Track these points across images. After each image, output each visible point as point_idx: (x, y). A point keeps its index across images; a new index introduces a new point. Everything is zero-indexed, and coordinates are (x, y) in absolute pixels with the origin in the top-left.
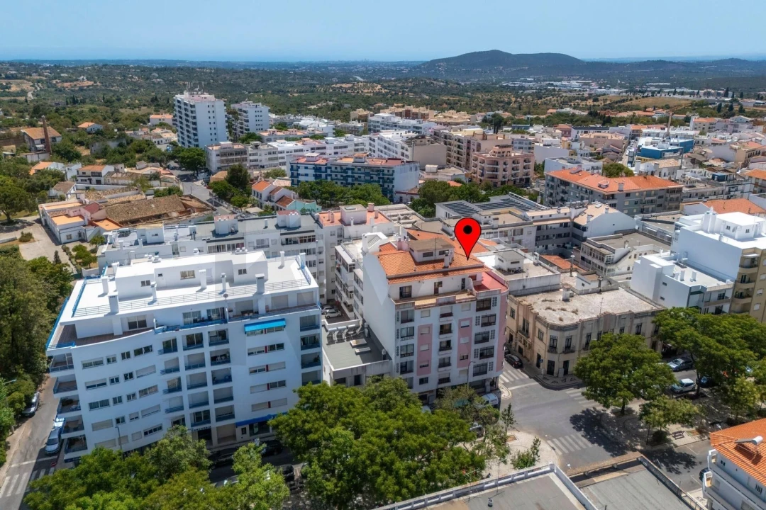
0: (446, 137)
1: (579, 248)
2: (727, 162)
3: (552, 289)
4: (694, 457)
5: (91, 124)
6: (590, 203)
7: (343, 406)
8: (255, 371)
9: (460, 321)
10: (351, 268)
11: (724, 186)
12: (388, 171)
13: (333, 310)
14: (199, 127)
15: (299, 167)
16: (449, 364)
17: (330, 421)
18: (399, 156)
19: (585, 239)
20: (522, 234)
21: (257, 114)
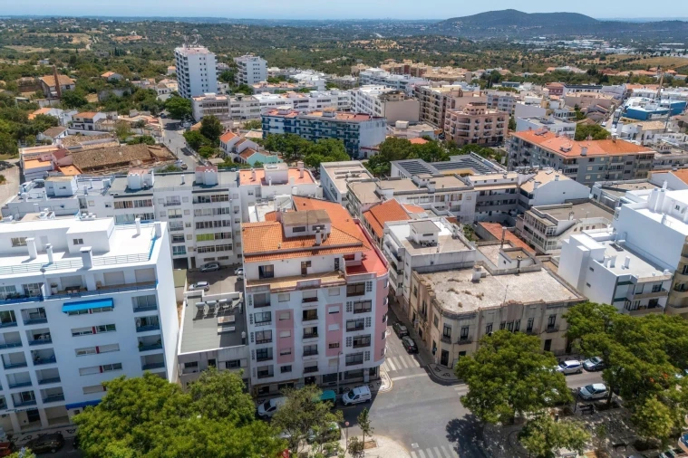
0: (425, 93)
1: (523, 217)
3: (461, 267)
5: (112, 73)
6: (541, 169)
8: (83, 353)
9: (327, 306)
12: (355, 126)
14: (191, 78)
15: (269, 120)
16: (316, 352)
18: (373, 111)
19: (529, 208)
20: (460, 199)
21: (255, 67)
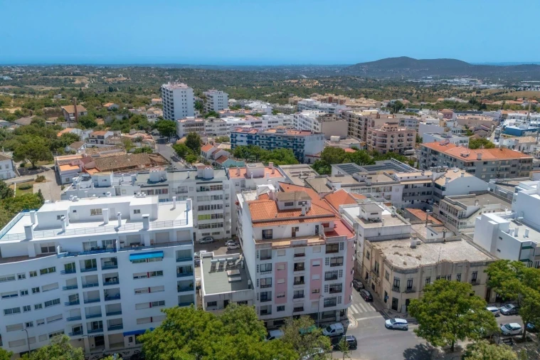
0: (350, 116)
1: (439, 204)
3: (403, 237)
5: (111, 104)
6: (449, 168)
8: (139, 292)
12: (301, 140)
13: (233, 244)
14: (175, 106)
15: (236, 135)
16: (302, 296)
17: (180, 342)
18: (312, 129)
19: (443, 197)
20: (391, 190)
21: (220, 98)
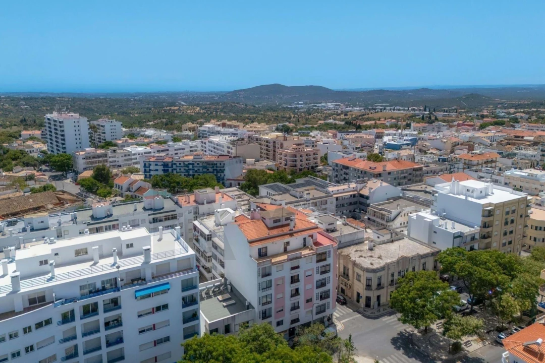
0: (257, 140)
1: (366, 212)
2: (441, 150)
3: (360, 242)
4: (483, 360)
6: (369, 180)
7: (227, 353)
8: (144, 331)
9: (305, 271)
10: (209, 238)
11: (447, 165)
12: (220, 164)
14: (66, 138)
15: (150, 165)
18: (225, 153)
19: (368, 205)
20: (326, 204)
21: (112, 127)
